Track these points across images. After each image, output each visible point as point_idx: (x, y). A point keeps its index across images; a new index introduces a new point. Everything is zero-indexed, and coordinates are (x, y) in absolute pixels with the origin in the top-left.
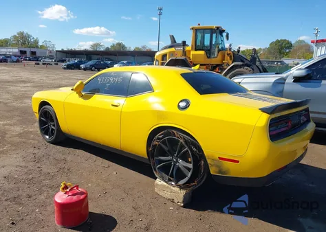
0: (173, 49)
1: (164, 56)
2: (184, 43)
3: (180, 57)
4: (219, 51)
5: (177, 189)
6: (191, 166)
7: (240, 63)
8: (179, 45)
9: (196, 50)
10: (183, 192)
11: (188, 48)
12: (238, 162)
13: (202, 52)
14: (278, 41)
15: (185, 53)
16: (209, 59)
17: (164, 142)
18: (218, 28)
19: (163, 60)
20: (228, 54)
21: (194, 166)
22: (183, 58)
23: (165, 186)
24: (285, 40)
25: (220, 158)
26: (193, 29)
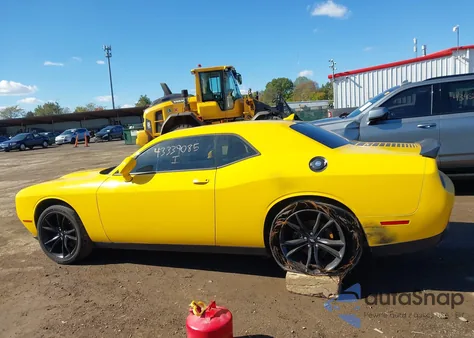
0: (169, 103)
1: (158, 114)
2: (185, 93)
3: (181, 112)
4: (234, 99)
5: (326, 278)
6: (341, 242)
7: (266, 113)
8: (177, 96)
9: (203, 101)
10: (336, 280)
11: (191, 100)
12: (407, 222)
13: (213, 104)
14: (275, 81)
15: (188, 106)
16: (223, 112)
17: (293, 220)
18: (229, 68)
19: (157, 119)
20: (248, 103)
21: (346, 241)
22: (188, 113)
23: (304, 279)
24: (284, 79)
25: (382, 223)
26: (194, 72)
